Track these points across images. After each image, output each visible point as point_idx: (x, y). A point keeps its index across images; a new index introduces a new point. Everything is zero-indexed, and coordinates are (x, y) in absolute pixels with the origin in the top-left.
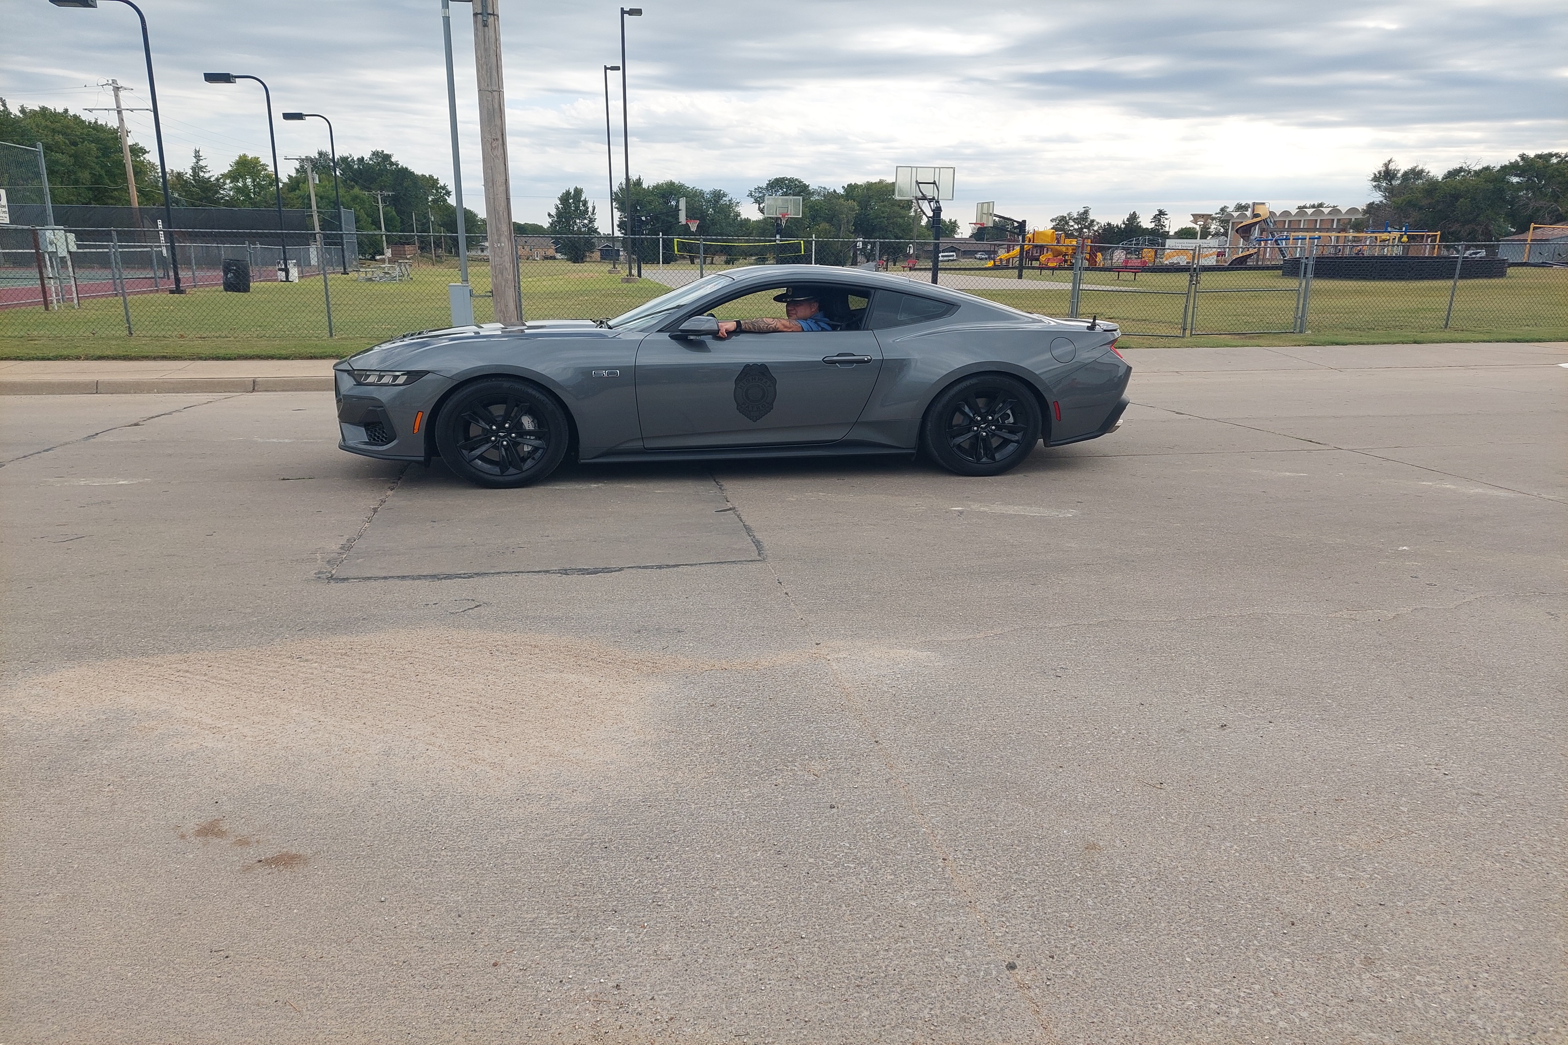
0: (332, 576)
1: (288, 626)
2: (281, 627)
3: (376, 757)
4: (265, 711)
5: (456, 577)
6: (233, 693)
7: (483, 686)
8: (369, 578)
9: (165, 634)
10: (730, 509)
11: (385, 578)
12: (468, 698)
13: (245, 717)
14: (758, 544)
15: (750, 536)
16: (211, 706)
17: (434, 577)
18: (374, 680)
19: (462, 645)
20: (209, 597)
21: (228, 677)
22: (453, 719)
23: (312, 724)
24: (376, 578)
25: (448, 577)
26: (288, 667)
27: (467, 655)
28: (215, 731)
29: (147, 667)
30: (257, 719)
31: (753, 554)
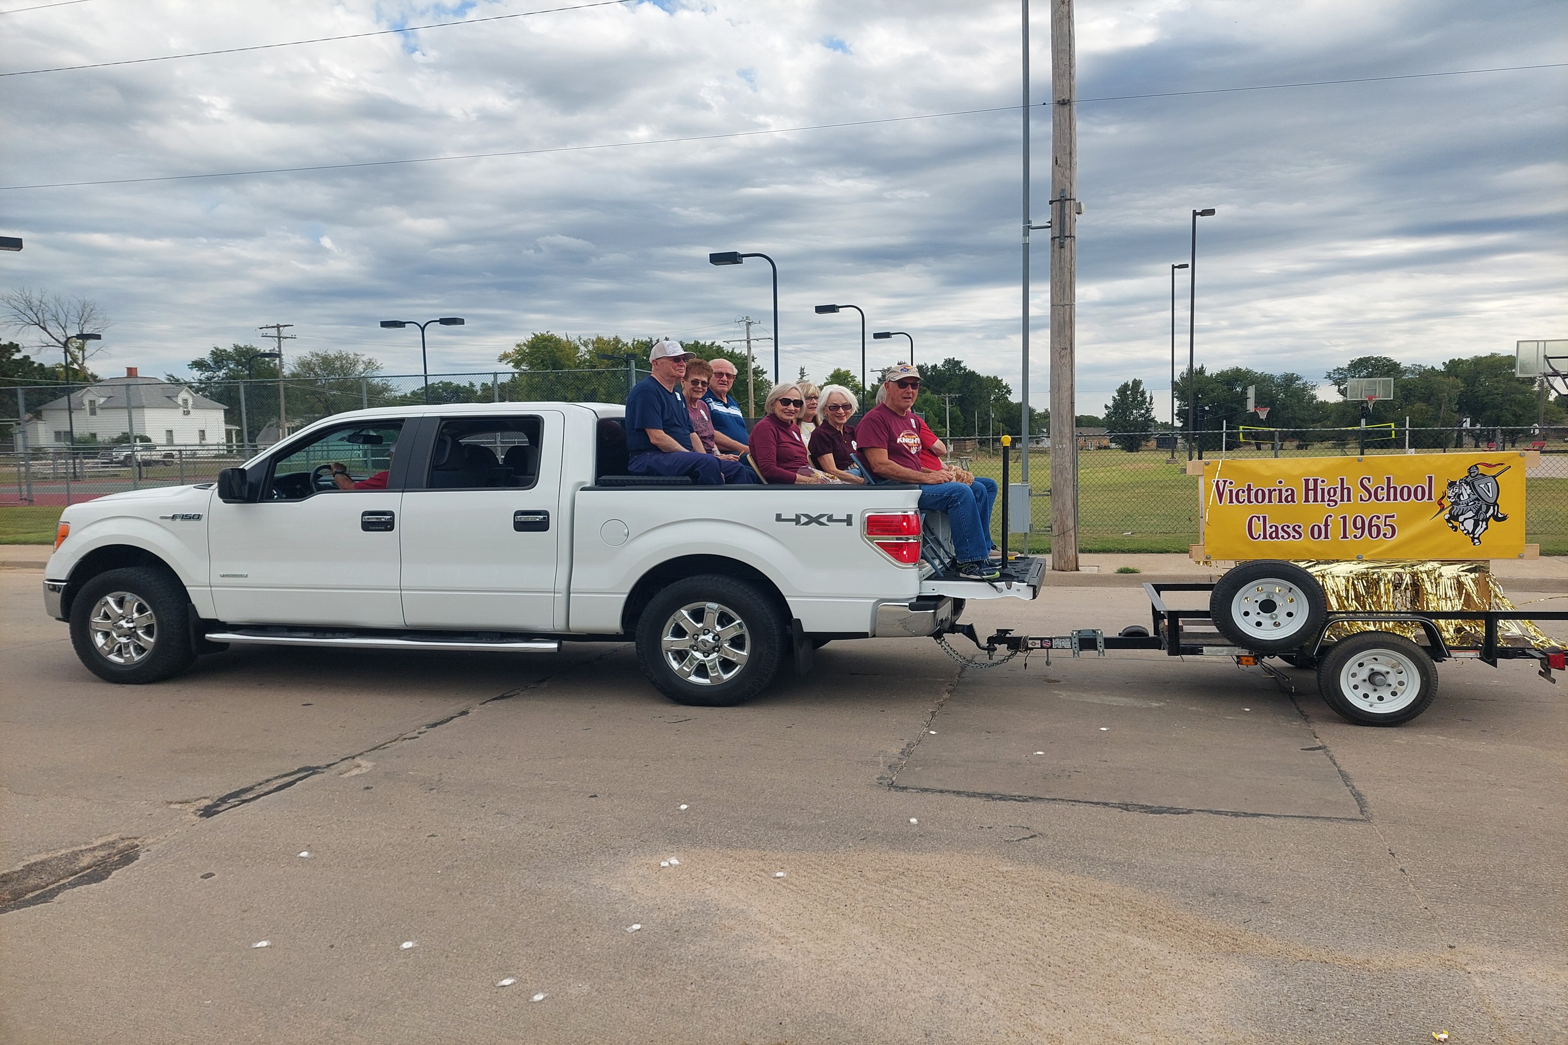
0: (893, 783)
1: (851, 834)
2: (845, 833)
3: (930, 1002)
4: (828, 927)
5: (1010, 799)
6: (801, 901)
7: (1039, 936)
8: (926, 790)
9: (747, 827)
10: (1320, 748)
11: (941, 791)
12: (1024, 948)
13: (810, 931)
14: (1358, 797)
15: (1347, 786)
16: (782, 913)
17: (989, 796)
18: (928, 908)
19: (1017, 881)
20: (785, 793)
21: (797, 882)
22: (1008, 971)
23: (871, 950)
24: (933, 791)
25: (1003, 798)
26: (850, 880)
27: (1022, 895)
28: (783, 941)
29: (731, 860)
30: (820, 933)
31: (1353, 811)
